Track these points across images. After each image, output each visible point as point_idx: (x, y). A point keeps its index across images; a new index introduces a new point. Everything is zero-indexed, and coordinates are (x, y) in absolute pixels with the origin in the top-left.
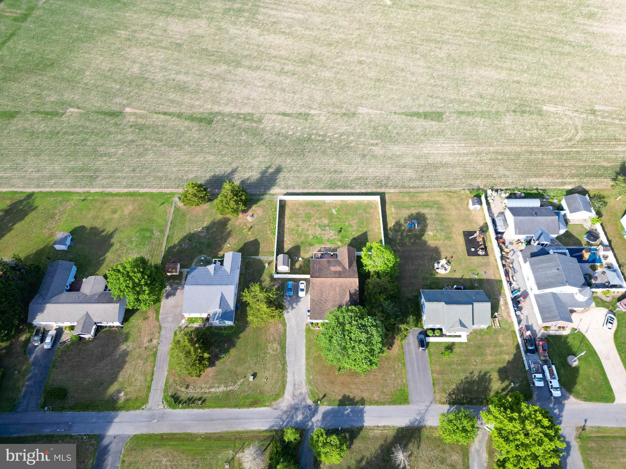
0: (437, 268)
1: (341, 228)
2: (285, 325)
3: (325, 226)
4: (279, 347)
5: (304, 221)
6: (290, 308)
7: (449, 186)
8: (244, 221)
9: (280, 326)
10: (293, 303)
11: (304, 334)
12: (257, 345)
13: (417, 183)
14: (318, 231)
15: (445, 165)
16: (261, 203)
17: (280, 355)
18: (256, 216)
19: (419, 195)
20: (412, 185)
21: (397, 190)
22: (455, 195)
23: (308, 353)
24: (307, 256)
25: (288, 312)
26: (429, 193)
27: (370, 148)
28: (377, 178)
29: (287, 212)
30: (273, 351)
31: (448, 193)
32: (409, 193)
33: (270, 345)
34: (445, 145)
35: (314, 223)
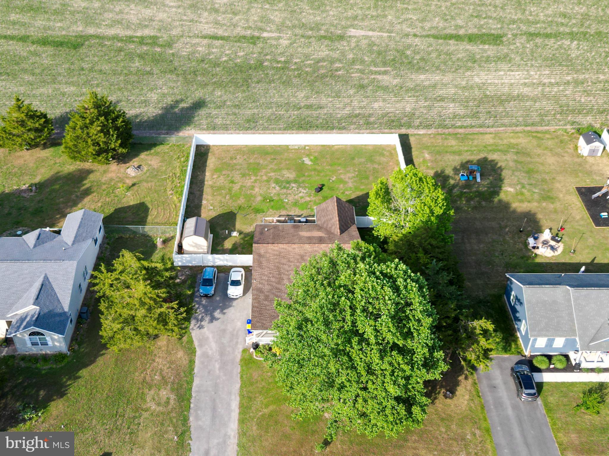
0: (534, 248)
1: (323, 185)
2: (191, 351)
3: (289, 182)
4: (172, 397)
5: (244, 175)
6: (207, 319)
7: (533, 124)
8: (120, 175)
9: (180, 354)
10: (215, 309)
11: (238, 369)
12: (120, 393)
13: (469, 121)
14: (274, 190)
15: (520, 98)
16: (159, 149)
17: (174, 415)
18: (145, 168)
19: (476, 137)
20: (459, 124)
21: (432, 131)
22: (547, 136)
23: (244, 409)
24: (249, 229)
25: (201, 327)
26: (496, 134)
27: (373, 77)
28: (391, 115)
29: (211, 162)
30: (159, 404)
31: (534, 134)
32: (456, 134)
33: (152, 392)
34: (513, 73)
35: (265, 178)
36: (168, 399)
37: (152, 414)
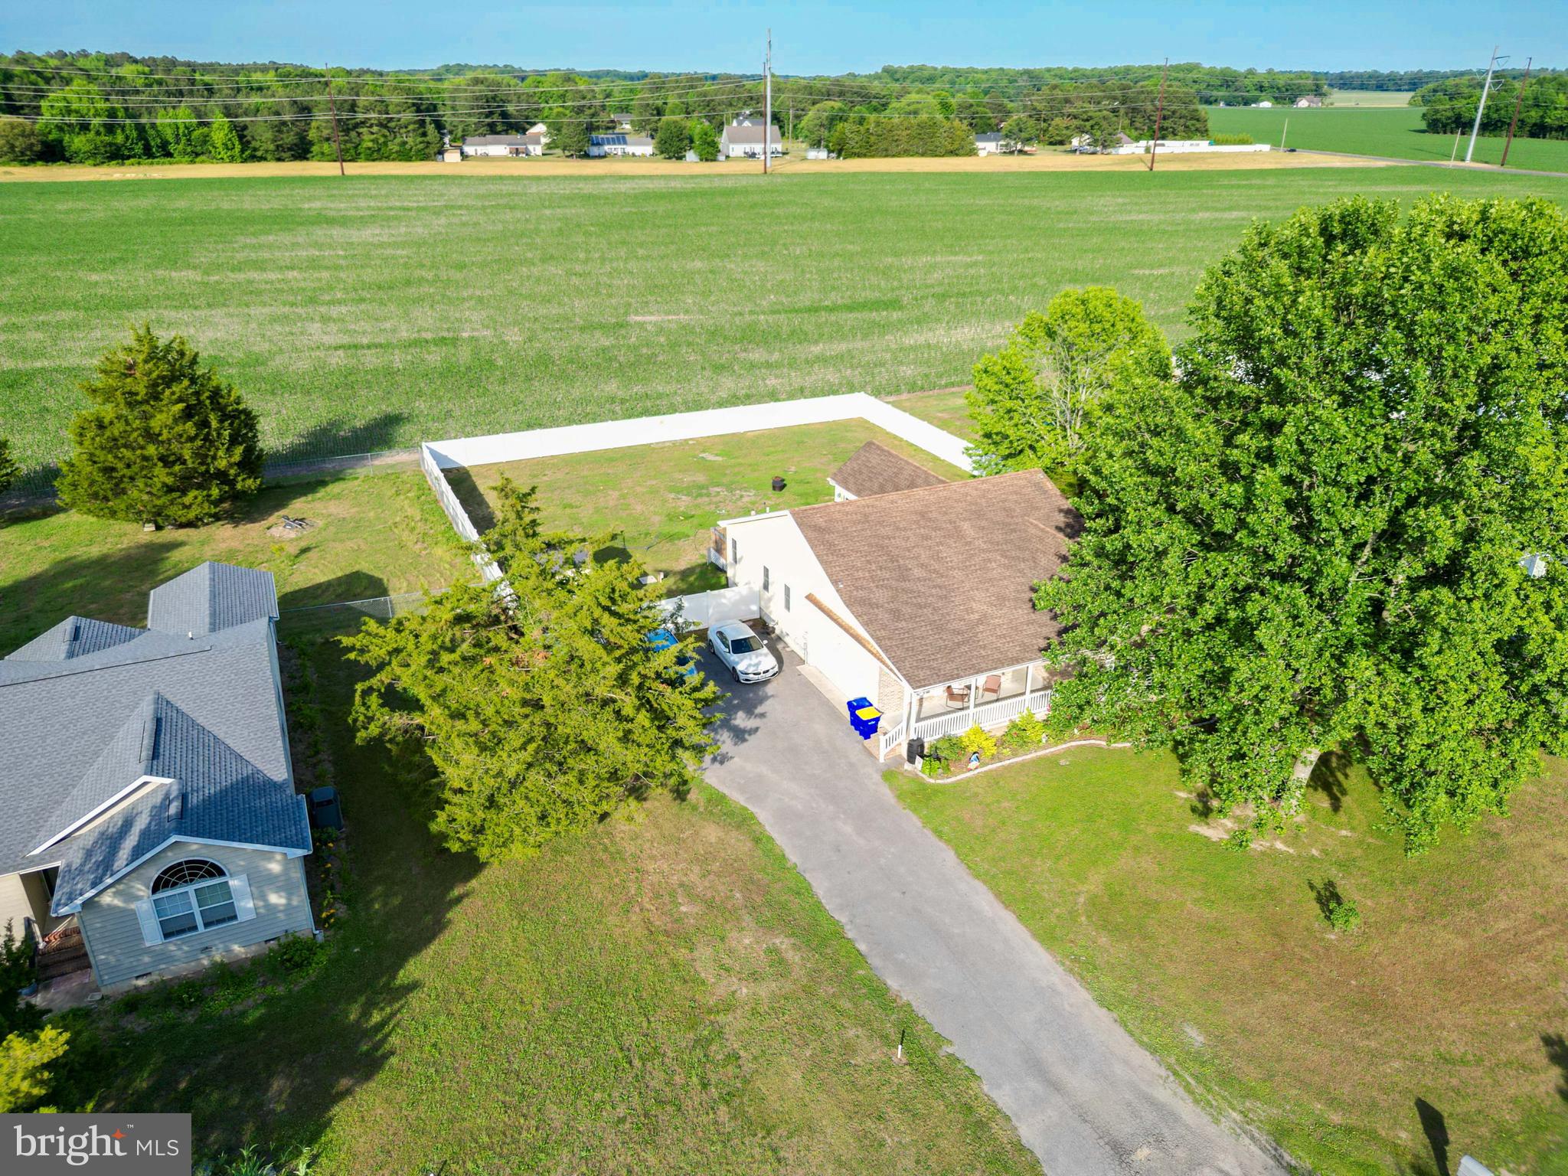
3: (702, 487)
4: (782, 942)
5: (588, 493)
6: (725, 737)
9: (712, 832)
11: (912, 819)
12: (593, 990)
14: (681, 502)
16: (335, 488)
18: (319, 522)
24: (678, 566)
25: (721, 759)
36: (773, 951)
37: (754, 1012)
